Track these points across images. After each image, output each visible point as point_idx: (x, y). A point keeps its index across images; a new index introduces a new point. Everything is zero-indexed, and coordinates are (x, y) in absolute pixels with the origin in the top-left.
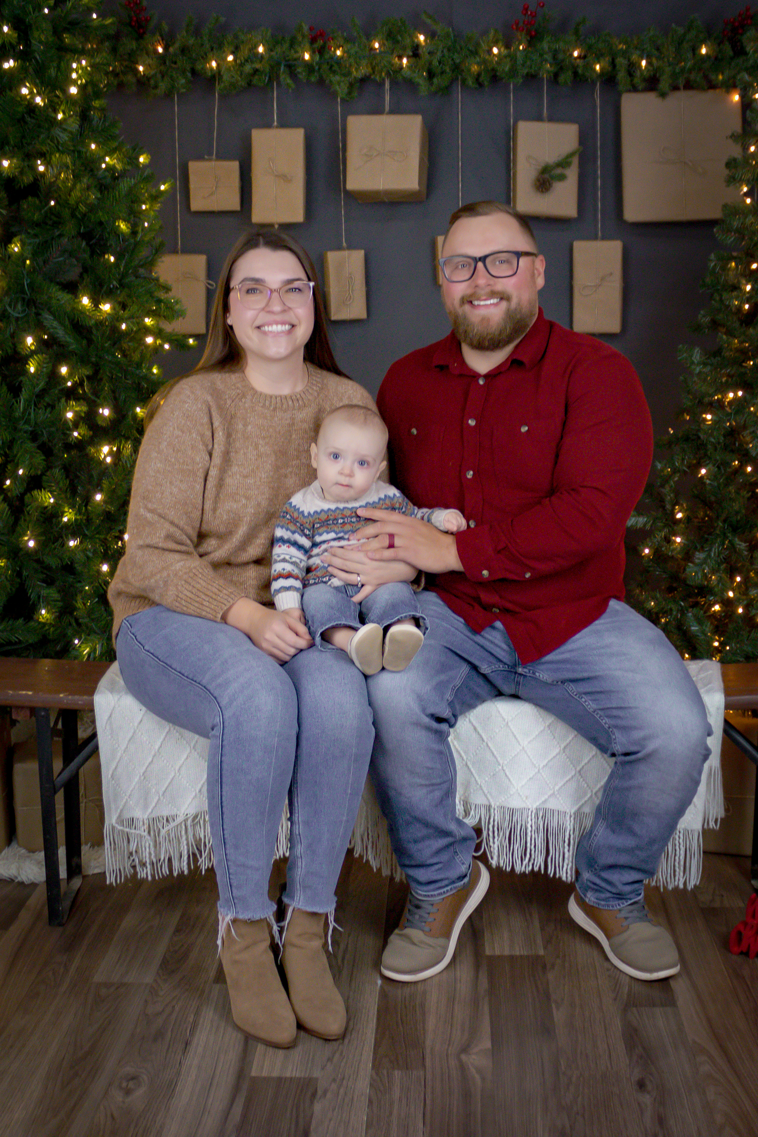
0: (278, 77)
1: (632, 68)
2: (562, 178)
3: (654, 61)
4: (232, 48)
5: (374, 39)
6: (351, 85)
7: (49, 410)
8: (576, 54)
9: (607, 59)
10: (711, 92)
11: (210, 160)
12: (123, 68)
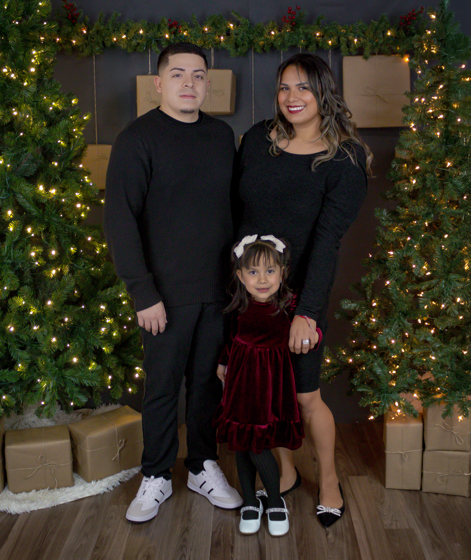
0: (151, 47)
1: (349, 43)
3: (361, 39)
4: (125, 31)
5: (205, 26)
7: (21, 251)
8: (318, 34)
9: (335, 38)
10: (393, 56)
12: (64, 41)
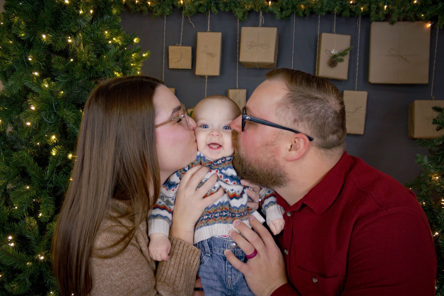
0: (211, 8)
1: (379, 9)
2: (342, 60)
3: (390, 6)
6: (244, 13)
8: (351, 2)
9: (367, 5)
10: (416, 22)
11: (178, 46)
12: (141, 3)
